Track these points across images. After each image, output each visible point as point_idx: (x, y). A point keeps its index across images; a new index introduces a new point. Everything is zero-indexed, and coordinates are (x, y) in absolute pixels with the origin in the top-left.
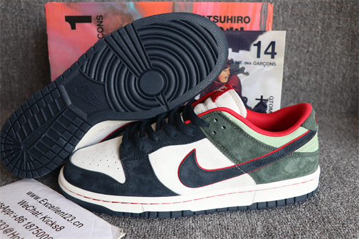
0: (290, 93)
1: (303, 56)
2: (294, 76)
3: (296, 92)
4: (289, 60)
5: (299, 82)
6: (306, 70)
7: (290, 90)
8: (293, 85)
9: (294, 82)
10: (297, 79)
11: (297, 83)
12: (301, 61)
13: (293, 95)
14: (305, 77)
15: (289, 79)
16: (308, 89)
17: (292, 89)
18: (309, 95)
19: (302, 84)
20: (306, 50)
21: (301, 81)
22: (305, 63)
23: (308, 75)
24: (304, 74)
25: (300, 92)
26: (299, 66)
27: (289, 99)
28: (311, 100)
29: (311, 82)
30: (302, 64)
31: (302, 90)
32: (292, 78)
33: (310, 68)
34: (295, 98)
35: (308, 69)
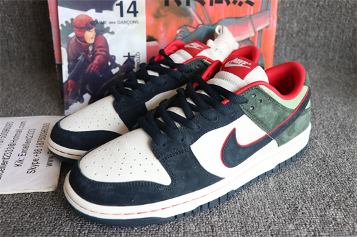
0: (297, 49)
1: (312, 10)
2: (303, 32)
3: (304, 47)
4: (298, 15)
5: (307, 37)
6: (316, 26)
7: (298, 46)
8: (301, 40)
9: (303, 37)
10: (306, 34)
11: (305, 39)
12: (310, 16)
13: (301, 51)
14: (314, 33)
15: (297, 35)
16: (316, 45)
17: (300, 44)
18: (318, 51)
19: (310, 39)
20: (316, 4)
21: (309, 36)
22: (314, 18)
23: (317, 31)
24: (313, 29)
25: (308, 48)
26: (308, 21)
27: (297, 55)
28: (319, 56)
29: (319, 38)
30: (311, 19)
31: (310, 46)
32: (300, 34)
33: (319, 23)
34: (302, 54)
35: (317, 24)
